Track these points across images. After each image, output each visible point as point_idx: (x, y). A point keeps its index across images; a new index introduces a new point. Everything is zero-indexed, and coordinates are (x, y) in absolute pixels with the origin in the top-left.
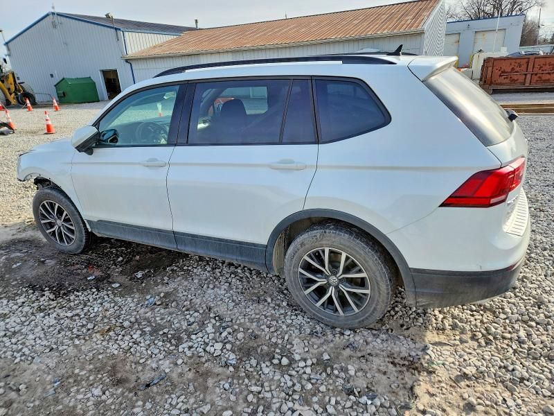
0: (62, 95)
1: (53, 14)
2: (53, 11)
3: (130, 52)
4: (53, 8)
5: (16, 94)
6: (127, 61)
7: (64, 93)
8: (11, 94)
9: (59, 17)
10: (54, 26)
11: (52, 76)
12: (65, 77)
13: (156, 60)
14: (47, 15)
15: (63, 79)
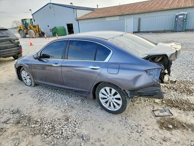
0: (54, 33)
1: (50, 3)
2: (50, 2)
3: (78, 17)
4: (51, 1)
5: (39, 33)
6: (77, 20)
7: (55, 32)
8: (37, 33)
9: (52, 5)
10: (50, 8)
11: (48, 26)
12: (56, 26)
13: (85, 20)
14: (48, 4)
15: (55, 27)
